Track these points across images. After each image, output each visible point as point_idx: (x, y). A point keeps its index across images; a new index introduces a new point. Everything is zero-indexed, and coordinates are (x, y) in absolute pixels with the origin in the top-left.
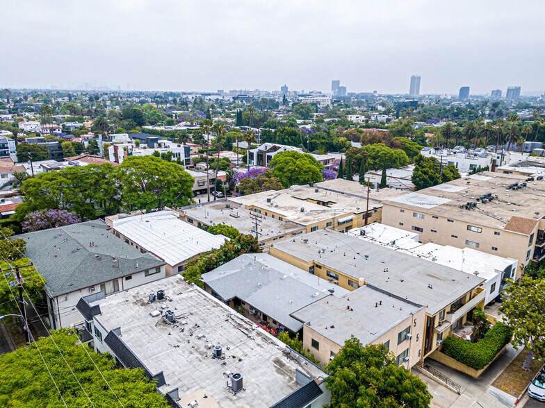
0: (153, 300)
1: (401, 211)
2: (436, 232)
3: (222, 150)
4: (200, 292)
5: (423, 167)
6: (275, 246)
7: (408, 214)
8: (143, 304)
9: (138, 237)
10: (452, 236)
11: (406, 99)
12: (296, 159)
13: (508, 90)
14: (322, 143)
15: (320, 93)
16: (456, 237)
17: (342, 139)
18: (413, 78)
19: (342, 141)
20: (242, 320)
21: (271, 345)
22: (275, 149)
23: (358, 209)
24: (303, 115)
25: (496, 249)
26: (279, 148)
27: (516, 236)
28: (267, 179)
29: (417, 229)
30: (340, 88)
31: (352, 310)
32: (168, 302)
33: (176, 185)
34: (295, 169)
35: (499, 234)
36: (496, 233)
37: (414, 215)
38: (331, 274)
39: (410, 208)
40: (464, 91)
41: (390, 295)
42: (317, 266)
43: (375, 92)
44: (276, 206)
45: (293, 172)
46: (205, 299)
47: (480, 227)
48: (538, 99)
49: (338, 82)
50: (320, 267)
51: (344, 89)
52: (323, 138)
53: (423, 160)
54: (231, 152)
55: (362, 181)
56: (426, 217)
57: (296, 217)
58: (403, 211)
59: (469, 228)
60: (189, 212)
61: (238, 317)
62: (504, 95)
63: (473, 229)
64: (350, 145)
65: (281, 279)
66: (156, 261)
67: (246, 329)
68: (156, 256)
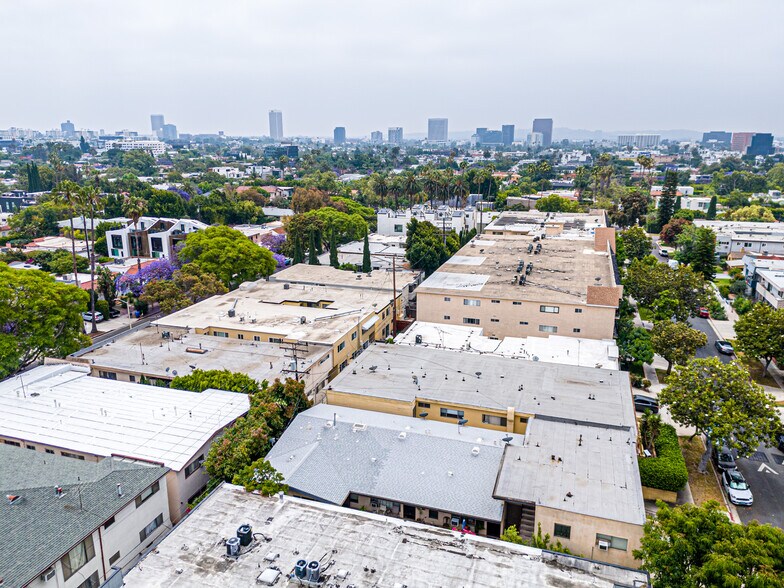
0: (233, 553)
1: (446, 299)
2: (497, 321)
3: (39, 235)
4: (302, 505)
5: (423, 236)
6: (336, 389)
7: (456, 303)
8: (220, 567)
9: (43, 431)
10: (521, 323)
11: (282, 143)
12: (234, 239)
13: (390, 131)
14: (219, 212)
15: (136, 134)
16: (526, 323)
17: (248, 204)
18: (272, 114)
19: (249, 207)
20: (426, 530)
21: (515, 557)
22: (162, 226)
23: (375, 305)
24: (141, 170)
25: (579, 331)
26: (171, 224)
27: (601, 311)
28: (195, 277)
29: (471, 321)
30: (166, 128)
31: (560, 460)
32: (265, 545)
33: (56, 313)
34: (238, 257)
35: (580, 311)
36: (577, 311)
37: (466, 302)
38: (449, 412)
39: (458, 294)
40: (339, 132)
41: (576, 423)
42: (421, 404)
43: (221, 133)
44: (253, 322)
45: (234, 261)
46: (325, 516)
47: (557, 306)
48: (423, 143)
49: (161, 117)
50: (427, 405)
51: (173, 128)
52: (218, 204)
53: (419, 227)
54: (60, 238)
55: (334, 263)
56: (484, 303)
57: (304, 334)
58: (449, 300)
59: (542, 309)
60: (101, 360)
61: (416, 529)
62: (386, 137)
63: (548, 309)
64: (261, 212)
65: (400, 440)
66: (147, 470)
67: (451, 545)
68: (136, 460)
